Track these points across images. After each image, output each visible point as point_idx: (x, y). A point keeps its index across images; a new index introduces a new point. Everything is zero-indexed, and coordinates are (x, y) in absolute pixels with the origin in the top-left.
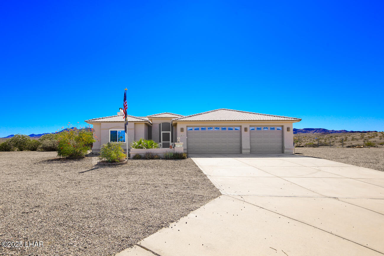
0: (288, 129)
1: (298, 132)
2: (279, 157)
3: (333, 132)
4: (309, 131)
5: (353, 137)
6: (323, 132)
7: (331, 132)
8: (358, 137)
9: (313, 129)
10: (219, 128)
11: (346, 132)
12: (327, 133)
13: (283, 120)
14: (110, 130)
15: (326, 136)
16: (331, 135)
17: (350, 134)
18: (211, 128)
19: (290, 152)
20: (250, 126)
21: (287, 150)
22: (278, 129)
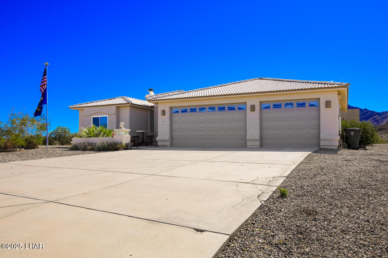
0: (328, 104)
10: (214, 108)
14: (92, 117)
18: (203, 108)
19: (332, 145)
20: (261, 102)
21: (325, 142)
22: (311, 105)
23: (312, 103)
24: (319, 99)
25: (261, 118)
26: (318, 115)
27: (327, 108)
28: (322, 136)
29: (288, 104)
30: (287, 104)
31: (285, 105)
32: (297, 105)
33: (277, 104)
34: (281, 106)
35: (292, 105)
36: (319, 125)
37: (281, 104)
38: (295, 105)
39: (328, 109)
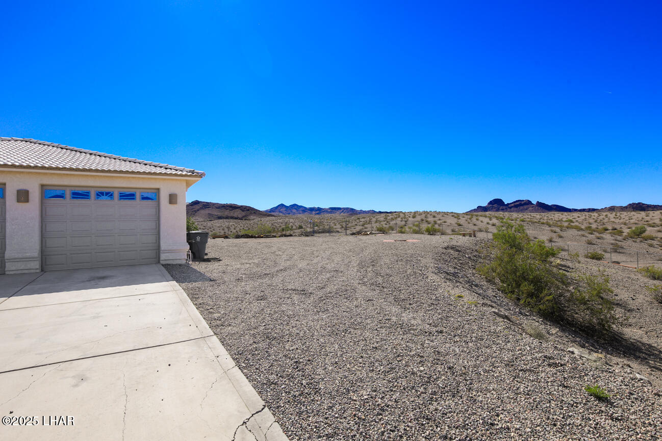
0: (173, 199)
1: (323, 212)
2: (102, 282)
3: (362, 212)
4: (335, 211)
5: (377, 219)
6: (350, 213)
7: (359, 213)
8: (382, 219)
9: (339, 209)
11: (374, 212)
12: (355, 214)
13: (150, 173)
15: (353, 217)
16: (358, 216)
17: (378, 214)
19: (178, 258)
20: (42, 186)
21: (168, 254)
22: (144, 198)
23: (145, 196)
24: (158, 189)
25: (44, 216)
26: (156, 215)
27: (171, 205)
28: (163, 246)
29: (102, 193)
30: (100, 194)
31: (98, 195)
32: (121, 196)
33: (80, 192)
34: (88, 196)
35: (112, 195)
36: (157, 230)
37: (88, 193)
38: (116, 195)
39: (172, 207)
